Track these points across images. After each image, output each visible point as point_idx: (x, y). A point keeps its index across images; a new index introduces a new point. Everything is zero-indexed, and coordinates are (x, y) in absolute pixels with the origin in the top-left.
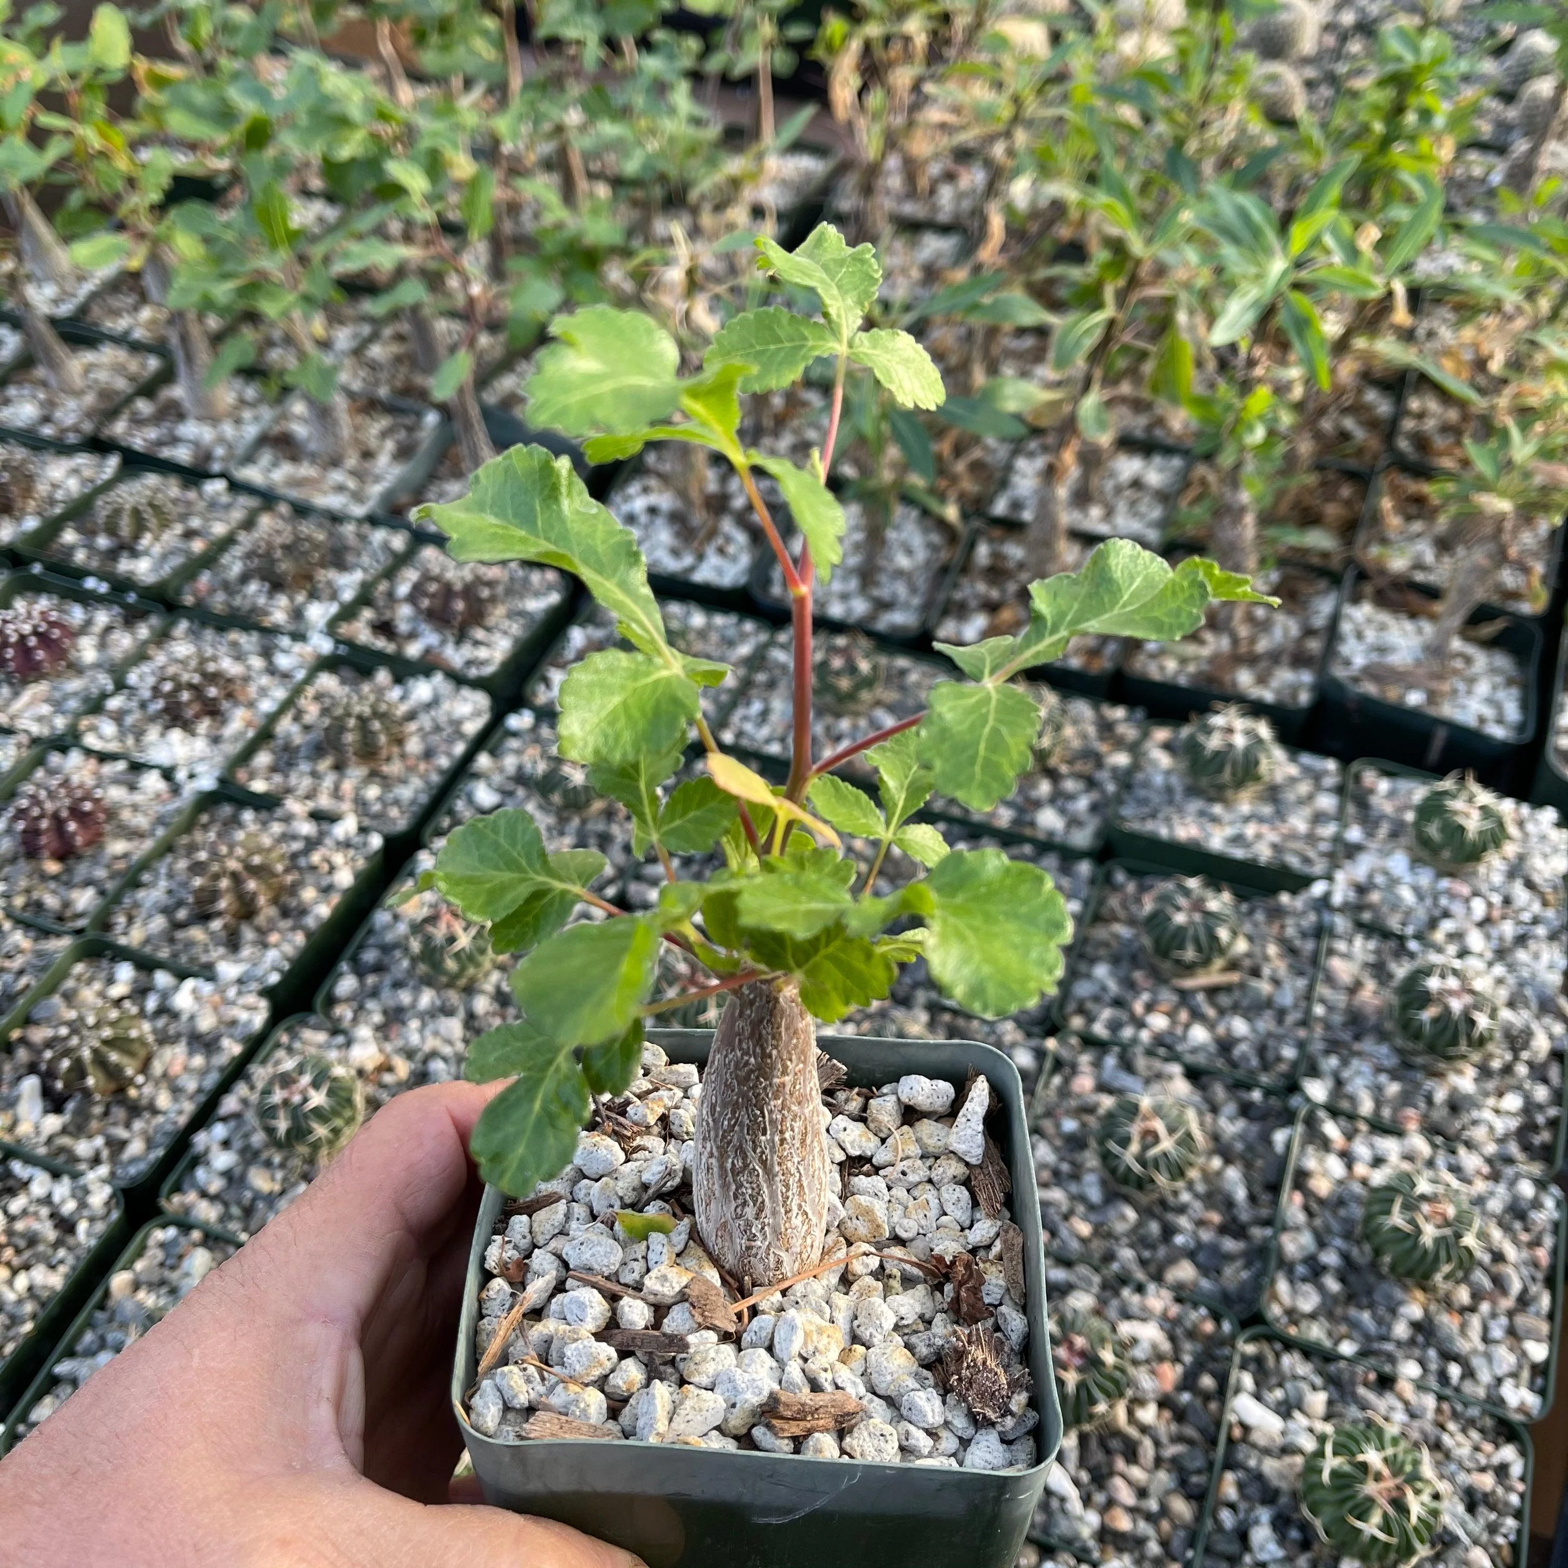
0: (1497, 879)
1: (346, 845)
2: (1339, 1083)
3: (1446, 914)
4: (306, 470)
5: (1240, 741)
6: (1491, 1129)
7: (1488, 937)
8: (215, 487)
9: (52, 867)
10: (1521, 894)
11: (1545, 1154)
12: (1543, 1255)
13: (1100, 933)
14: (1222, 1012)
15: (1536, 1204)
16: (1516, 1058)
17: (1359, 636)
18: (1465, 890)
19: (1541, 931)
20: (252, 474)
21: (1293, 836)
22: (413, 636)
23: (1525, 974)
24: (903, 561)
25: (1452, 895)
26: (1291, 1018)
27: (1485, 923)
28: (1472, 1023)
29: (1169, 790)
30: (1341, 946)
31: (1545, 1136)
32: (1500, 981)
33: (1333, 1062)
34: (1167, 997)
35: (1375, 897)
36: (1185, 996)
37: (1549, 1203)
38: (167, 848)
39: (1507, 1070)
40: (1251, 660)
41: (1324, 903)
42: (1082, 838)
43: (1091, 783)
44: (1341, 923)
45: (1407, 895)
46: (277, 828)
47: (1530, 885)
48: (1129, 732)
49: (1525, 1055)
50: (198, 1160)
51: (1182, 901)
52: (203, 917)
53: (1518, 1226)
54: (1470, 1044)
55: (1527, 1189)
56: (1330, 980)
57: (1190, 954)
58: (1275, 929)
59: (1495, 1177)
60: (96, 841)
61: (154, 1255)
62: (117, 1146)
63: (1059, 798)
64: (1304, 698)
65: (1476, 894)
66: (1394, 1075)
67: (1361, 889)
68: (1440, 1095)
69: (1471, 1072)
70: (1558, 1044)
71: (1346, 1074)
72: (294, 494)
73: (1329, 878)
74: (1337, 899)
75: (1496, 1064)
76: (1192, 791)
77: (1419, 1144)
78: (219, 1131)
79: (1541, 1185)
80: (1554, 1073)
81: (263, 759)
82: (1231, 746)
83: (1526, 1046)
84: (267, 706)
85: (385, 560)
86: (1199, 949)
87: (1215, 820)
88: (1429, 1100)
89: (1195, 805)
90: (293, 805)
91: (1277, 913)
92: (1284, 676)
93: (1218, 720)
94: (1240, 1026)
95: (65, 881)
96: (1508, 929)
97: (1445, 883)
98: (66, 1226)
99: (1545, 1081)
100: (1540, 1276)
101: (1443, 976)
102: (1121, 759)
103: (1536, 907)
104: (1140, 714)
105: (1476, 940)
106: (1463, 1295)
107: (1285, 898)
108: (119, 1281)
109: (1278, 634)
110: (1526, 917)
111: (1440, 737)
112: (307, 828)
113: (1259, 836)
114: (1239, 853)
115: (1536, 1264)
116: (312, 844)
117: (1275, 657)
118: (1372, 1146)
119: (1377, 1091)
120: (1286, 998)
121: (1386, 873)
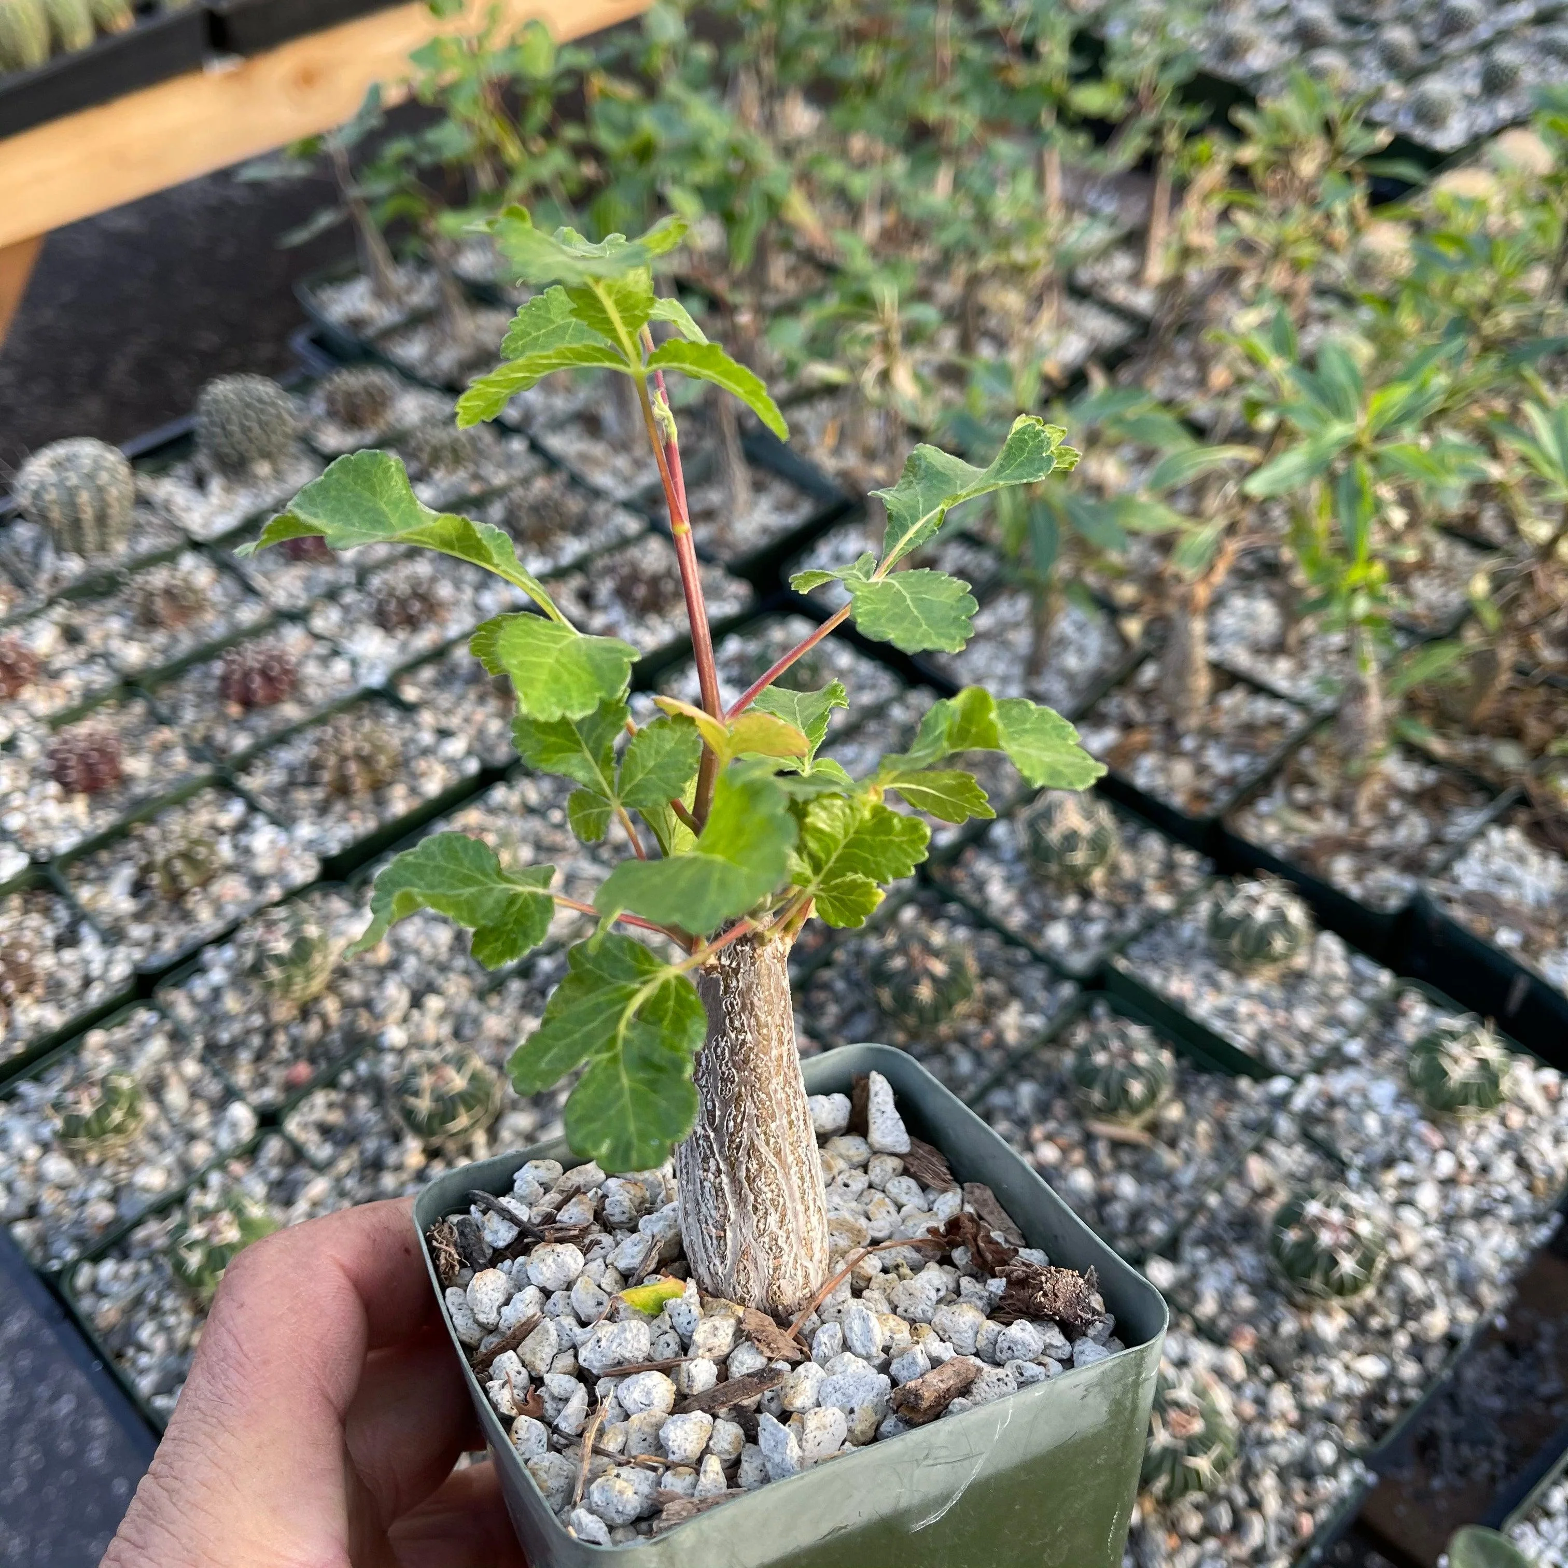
0: (1486, 1143)
1: (450, 762)
2: (1195, 1276)
3: (1408, 1159)
4: (598, 449)
5: (1261, 914)
6: (1332, 1382)
7: (1445, 1198)
8: (517, 445)
9: (234, 710)
10: (1505, 1167)
11: (1376, 1431)
12: (1307, 1524)
13: (1047, 1055)
14: (1120, 1168)
15: (1331, 1472)
16: (1402, 1325)
17: (1486, 859)
18: (1436, 1139)
19: (1506, 1212)
20: (556, 443)
21: (1287, 1028)
22: (604, 608)
23: (1462, 1247)
24: (1072, 662)
25: (1422, 1141)
26: (1182, 1197)
27: (1449, 1183)
28: (1334, 1263)
29: (1191, 946)
30: (1275, 1149)
31: (1387, 1414)
32: (1429, 1245)
33: (1201, 1254)
34: (1073, 1133)
35: (1339, 1115)
36: (1088, 1139)
37: (1346, 1477)
38: (321, 720)
39: (1386, 1333)
40: (1358, 849)
41: (1281, 1102)
42: (1079, 962)
43: (1120, 913)
44: (1284, 1125)
45: (1372, 1123)
46: (408, 732)
47: (1521, 1163)
48: (1189, 880)
49: (1412, 1326)
50: (202, 970)
51: (1116, 1045)
52: (311, 783)
53: (1297, 1485)
54: (1327, 1282)
55: (1327, 1453)
56: (1240, 1174)
57: (1097, 1097)
58: (1219, 1111)
59: (1300, 1427)
60: (275, 699)
61: (132, 1030)
62: (157, 938)
63: (1079, 920)
64: (1394, 903)
65: (1449, 1148)
66: (1255, 1290)
67: (1332, 1103)
68: (1289, 1327)
69: (1341, 1320)
70: (1457, 1330)
71: (1205, 1270)
72: (577, 466)
73: (1298, 1080)
74: (1299, 1102)
75: (1375, 1323)
76: (1209, 954)
77: (1234, 1363)
78: (228, 953)
79: (1345, 1455)
80: (1434, 1358)
81: (427, 673)
82: (1248, 916)
83: (1416, 1317)
84: (453, 631)
85: (614, 538)
86: (1107, 1094)
87: (1216, 986)
88: (1275, 1328)
89: (1203, 966)
90: (427, 718)
91: (1231, 1096)
92: (1386, 876)
93: (1252, 888)
94: (1127, 1186)
95: (240, 725)
96: (1467, 1196)
97: (1423, 1128)
98: (87, 982)
99: (1420, 1360)
100: (1291, 1541)
101: (1328, 1205)
102: (1163, 902)
103: (1516, 1188)
104: (1208, 866)
105: (1428, 1196)
106: (1194, 1523)
107: (1244, 1084)
108: (96, 1037)
109: (1402, 834)
110: (1498, 1193)
111: (1520, 988)
112: (427, 738)
113: (1252, 1017)
114: (1218, 1026)
115: (1294, 1529)
116: (426, 752)
117: (1387, 856)
118: (1185, 1347)
119: (1225, 1299)
120: (1187, 1176)
121: (1365, 1096)
